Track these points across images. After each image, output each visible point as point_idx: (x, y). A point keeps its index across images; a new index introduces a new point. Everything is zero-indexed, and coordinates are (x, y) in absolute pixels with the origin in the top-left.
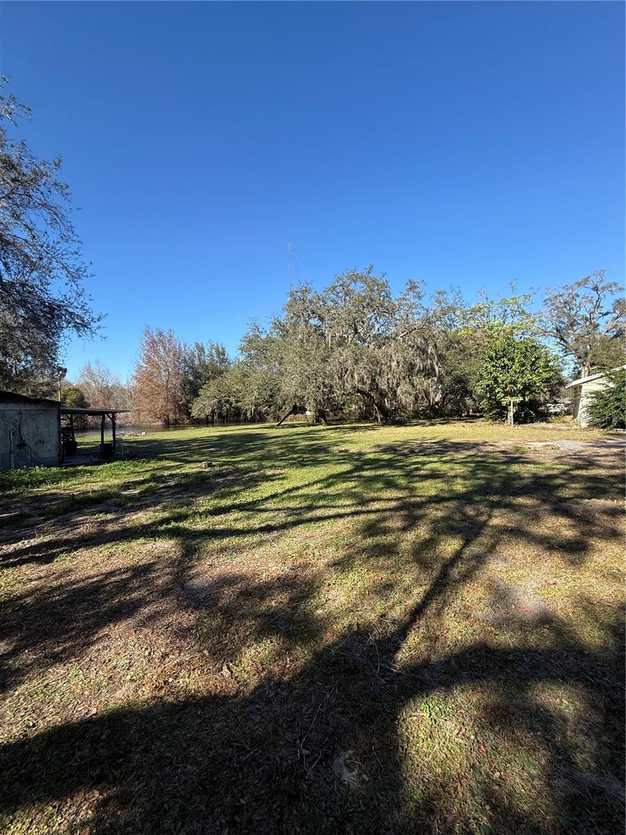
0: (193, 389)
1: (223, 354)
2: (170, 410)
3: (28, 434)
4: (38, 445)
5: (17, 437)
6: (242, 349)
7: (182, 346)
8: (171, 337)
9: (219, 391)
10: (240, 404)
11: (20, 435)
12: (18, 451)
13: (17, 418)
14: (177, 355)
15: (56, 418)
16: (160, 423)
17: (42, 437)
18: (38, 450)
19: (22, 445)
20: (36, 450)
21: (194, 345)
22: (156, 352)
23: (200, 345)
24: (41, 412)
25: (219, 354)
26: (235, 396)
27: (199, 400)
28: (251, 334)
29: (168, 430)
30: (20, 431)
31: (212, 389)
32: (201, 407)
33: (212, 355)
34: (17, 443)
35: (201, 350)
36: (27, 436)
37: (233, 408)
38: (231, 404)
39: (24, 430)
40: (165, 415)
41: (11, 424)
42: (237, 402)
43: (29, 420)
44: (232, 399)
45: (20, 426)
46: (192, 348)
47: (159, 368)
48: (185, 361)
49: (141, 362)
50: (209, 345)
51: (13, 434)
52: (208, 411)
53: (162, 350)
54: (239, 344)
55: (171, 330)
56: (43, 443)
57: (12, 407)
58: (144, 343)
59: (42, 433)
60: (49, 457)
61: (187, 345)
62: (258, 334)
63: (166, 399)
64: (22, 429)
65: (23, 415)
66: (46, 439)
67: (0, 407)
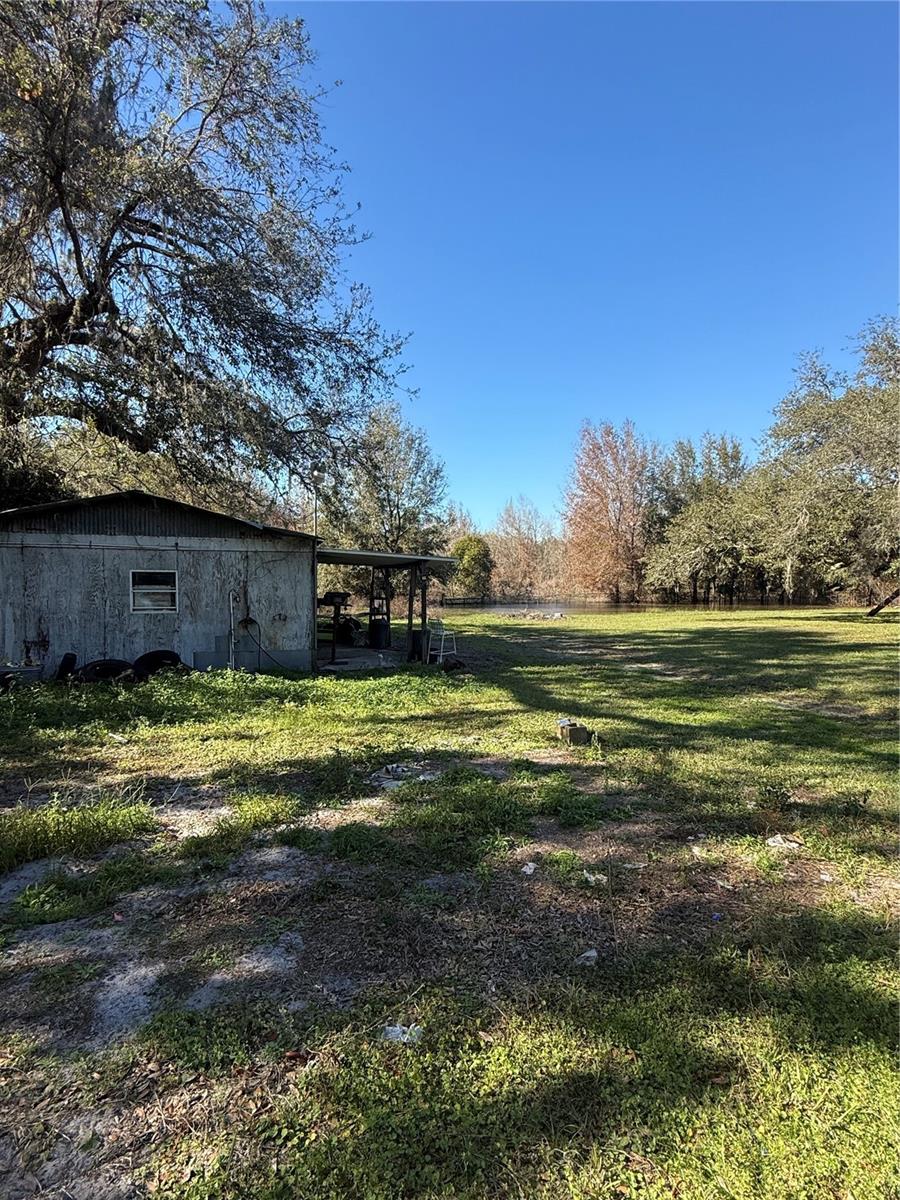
0: (656, 529)
1: (736, 457)
2: (621, 574)
3: (259, 601)
4: (277, 623)
5: (242, 604)
7: (649, 450)
8: (628, 434)
9: (710, 527)
10: (759, 557)
11: (246, 600)
12: (242, 632)
13: (241, 567)
14: (638, 469)
15: (308, 570)
16: (603, 598)
17: (282, 609)
18: (276, 633)
19: (247, 622)
20: (272, 633)
21: (673, 447)
22: (600, 467)
23: (686, 443)
24: (282, 555)
25: (725, 457)
26: (748, 539)
27: (663, 548)
28: (803, 392)
29: (617, 612)
30: (246, 593)
31: (694, 524)
32: (674, 562)
33: (710, 463)
34: (240, 617)
35: (687, 453)
36: (256, 605)
37: (743, 566)
38: (737, 558)
39: (253, 593)
40: (610, 583)
41: (232, 580)
42: (755, 551)
43: (261, 573)
44: (742, 546)
45: (245, 582)
46: (669, 452)
47: (603, 496)
48: (653, 479)
49: (574, 487)
50: (705, 443)
51: (235, 599)
52: (684, 573)
53: (609, 458)
54: (772, 421)
55: (628, 422)
56: (285, 620)
57: (234, 545)
58: (579, 452)
59: (282, 600)
60: (294, 648)
61: (660, 448)
62: (822, 389)
63: (614, 553)
64: (250, 589)
65: (252, 562)
66: (291, 612)
67: (213, 544)
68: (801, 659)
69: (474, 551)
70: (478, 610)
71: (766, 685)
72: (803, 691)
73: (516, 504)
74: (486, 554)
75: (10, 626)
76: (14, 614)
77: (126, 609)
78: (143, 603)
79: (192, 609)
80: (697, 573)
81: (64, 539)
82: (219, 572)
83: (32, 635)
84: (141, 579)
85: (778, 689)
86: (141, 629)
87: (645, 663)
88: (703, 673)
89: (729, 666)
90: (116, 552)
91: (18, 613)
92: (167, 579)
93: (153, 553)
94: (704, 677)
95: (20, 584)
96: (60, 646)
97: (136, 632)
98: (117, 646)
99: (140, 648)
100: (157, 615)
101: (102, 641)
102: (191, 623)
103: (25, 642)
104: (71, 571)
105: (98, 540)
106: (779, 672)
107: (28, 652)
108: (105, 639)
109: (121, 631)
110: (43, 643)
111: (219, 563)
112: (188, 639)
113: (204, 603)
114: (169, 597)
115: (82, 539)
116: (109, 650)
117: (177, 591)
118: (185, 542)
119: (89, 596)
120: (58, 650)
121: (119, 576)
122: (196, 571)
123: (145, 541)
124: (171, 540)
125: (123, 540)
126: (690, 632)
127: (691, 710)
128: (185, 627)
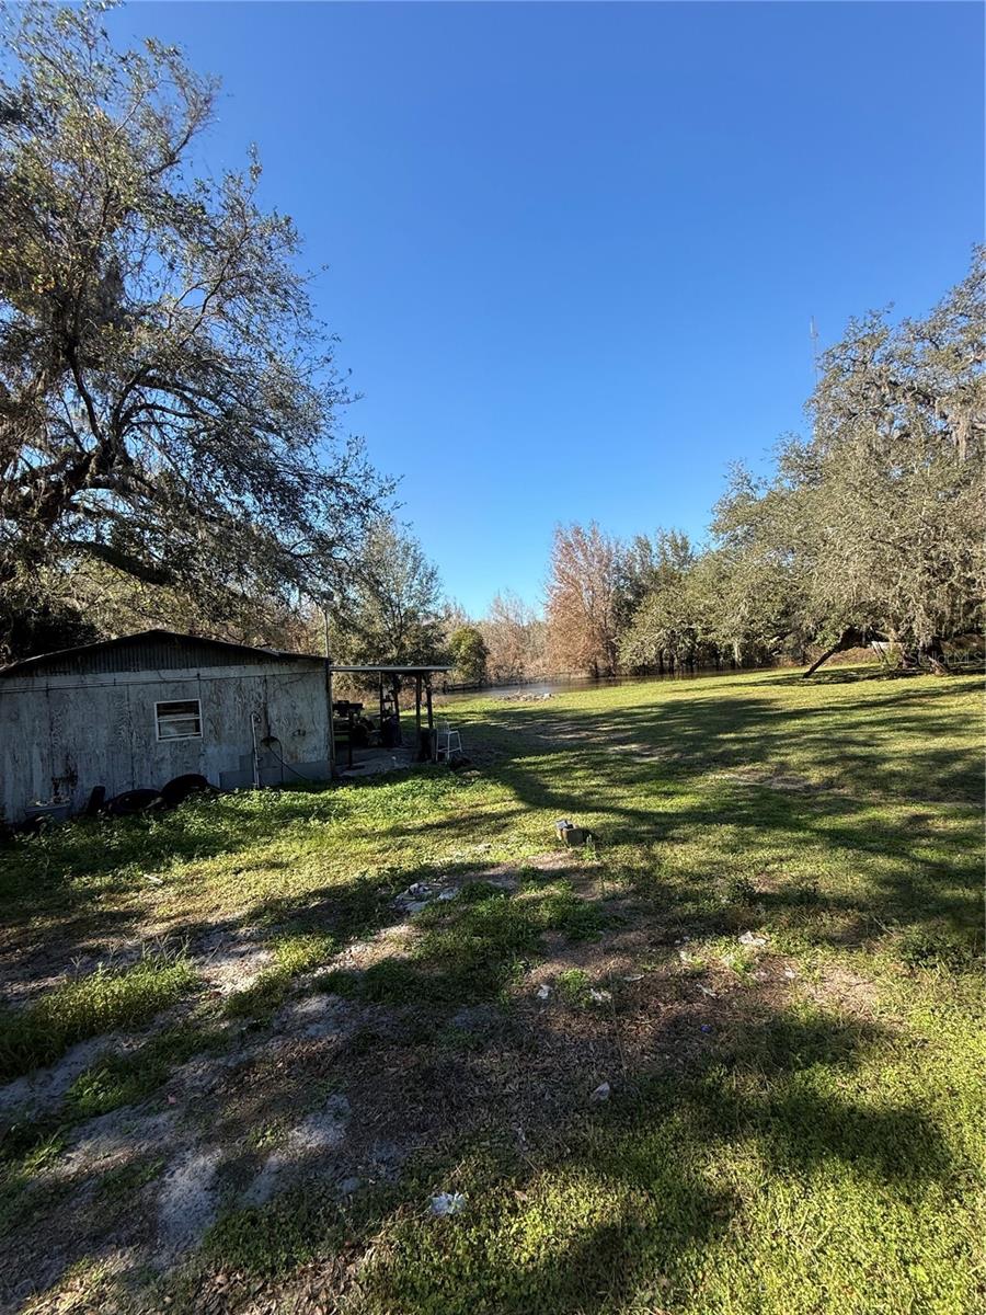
0: (624, 613)
1: (685, 547)
2: (599, 653)
3: (279, 720)
4: (296, 739)
5: (263, 725)
6: (716, 529)
7: (612, 546)
8: (594, 533)
9: (669, 613)
10: (711, 636)
11: (267, 719)
12: (264, 749)
13: (260, 690)
14: (605, 561)
16: (584, 675)
17: (301, 725)
18: (296, 748)
19: (269, 740)
20: (292, 748)
21: (633, 541)
22: (572, 561)
23: (643, 538)
24: (298, 676)
25: (675, 547)
28: (734, 494)
29: (597, 688)
30: (266, 713)
32: (641, 643)
33: (664, 554)
34: (262, 736)
35: (645, 546)
36: (277, 723)
37: (699, 644)
38: (694, 638)
39: (273, 712)
40: (589, 661)
41: (252, 702)
42: (707, 631)
43: (279, 694)
44: (697, 627)
45: (265, 704)
46: (629, 546)
47: (577, 587)
48: (618, 569)
49: (552, 580)
50: (659, 536)
51: (256, 720)
52: (651, 653)
53: (580, 554)
54: (711, 519)
55: (593, 522)
56: (304, 734)
57: (254, 671)
58: (554, 550)
59: (301, 717)
60: (314, 760)
61: (622, 543)
62: (749, 491)
63: (591, 635)
64: (269, 710)
65: (270, 685)
66: (309, 728)
67: (233, 672)
68: (753, 731)
69: (469, 641)
70: (476, 695)
71: (727, 760)
72: (758, 765)
73: (504, 597)
74: (480, 642)
75: (37, 765)
76: (41, 754)
77: (152, 739)
78: (167, 731)
79: (217, 733)
80: (662, 650)
81: (89, 679)
82: (240, 697)
83: (60, 772)
84: (165, 709)
85: (737, 764)
86: (168, 756)
87: (626, 744)
88: (674, 751)
89: (696, 743)
90: (141, 687)
91: (45, 752)
92: (192, 707)
93: (176, 684)
94: (676, 756)
95: (46, 724)
96: (88, 780)
97: (163, 759)
98: (145, 775)
99: (167, 774)
100: (183, 742)
101: (130, 771)
102: (215, 746)
103: (53, 779)
104: (96, 709)
105: (122, 677)
106: (737, 747)
107: (56, 788)
108: (133, 768)
109: (148, 760)
110: (71, 778)
111: (239, 688)
112: (214, 761)
113: (227, 726)
114: (193, 724)
115: (106, 678)
116: (137, 778)
117: (201, 718)
118: (205, 672)
119: (116, 730)
120: (87, 784)
121: (144, 709)
122: (218, 698)
123: (168, 674)
124: (194, 672)
125: (146, 675)
126: (661, 706)
127: (668, 795)
128: (211, 750)
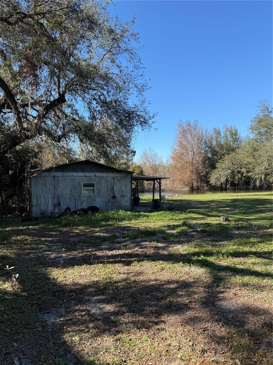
2: (194, 180)
3: (117, 191)
4: (121, 198)
5: (112, 192)
6: (253, 128)
7: (204, 131)
8: (196, 126)
10: (250, 174)
11: (113, 191)
12: (112, 200)
15: (130, 182)
16: (187, 189)
17: (123, 193)
18: (121, 201)
19: (114, 197)
21: (212, 130)
23: (217, 128)
24: (123, 178)
26: (246, 167)
27: (216, 171)
30: (113, 189)
31: (226, 162)
33: (226, 137)
34: (112, 196)
35: (218, 133)
36: (116, 192)
37: (244, 177)
38: (242, 174)
39: (115, 189)
40: (190, 183)
41: (110, 185)
43: (117, 183)
45: (113, 186)
46: (211, 132)
48: (206, 142)
49: (175, 146)
51: (110, 191)
52: (223, 180)
54: (251, 124)
55: (196, 121)
56: (123, 197)
57: (109, 175)
58: (178, 132)
59: (123, 191)
60: (126, 205)
61: (208, 131)
63: (192, 171)
64: (114, 188)
65: (115, 180)
66: (125, 194)
67: (105, 175)
69: (138, 171)
74: (142, 172)
75: (50, 200)
76: (51, 196)
77: (81, 194)
78: (85, 192)
79: (99, 194)
80: (228, 179)
81: (65, 174)
82: (106, 183)
83: (56, 202)
84: (85, 185)
90: (79, 178)
91: (52, 196)
92: (93, 185)
93: (89, 178)
94: (244, 211)
95: (53, 187)
96: (63, 206)
97: (84, 201)
98: (79, 205)
99: (85, 206)
100: (89, 196)
101: (75, 204)
102: (98, 198)
103: (54, 204)
104: (67, 183)
105: (74, 174)
107: (55, 207)
109: (80, 201)
110: (59, 204)
111: (106, 180)
112: (98, 202)
113: (102, 192)
114: (92, 191)
115: (70, 174)
116: (76, 206)
117: (95, 189)
118: (98, 174)
119: (71, 191)
121: (80, 185)
122: (100, 183)
123: (87, 174)
124: (94, 174)
125: (81, 174)
128: (97, 199)
